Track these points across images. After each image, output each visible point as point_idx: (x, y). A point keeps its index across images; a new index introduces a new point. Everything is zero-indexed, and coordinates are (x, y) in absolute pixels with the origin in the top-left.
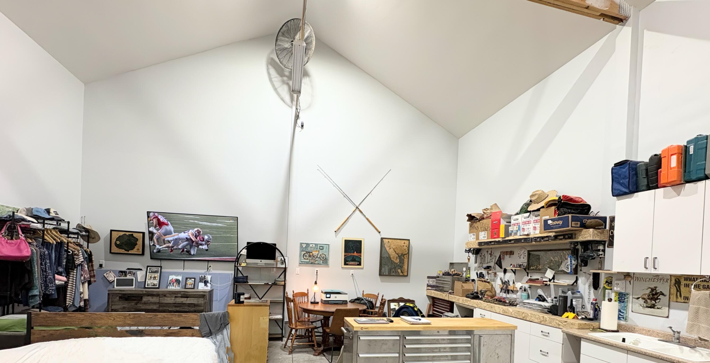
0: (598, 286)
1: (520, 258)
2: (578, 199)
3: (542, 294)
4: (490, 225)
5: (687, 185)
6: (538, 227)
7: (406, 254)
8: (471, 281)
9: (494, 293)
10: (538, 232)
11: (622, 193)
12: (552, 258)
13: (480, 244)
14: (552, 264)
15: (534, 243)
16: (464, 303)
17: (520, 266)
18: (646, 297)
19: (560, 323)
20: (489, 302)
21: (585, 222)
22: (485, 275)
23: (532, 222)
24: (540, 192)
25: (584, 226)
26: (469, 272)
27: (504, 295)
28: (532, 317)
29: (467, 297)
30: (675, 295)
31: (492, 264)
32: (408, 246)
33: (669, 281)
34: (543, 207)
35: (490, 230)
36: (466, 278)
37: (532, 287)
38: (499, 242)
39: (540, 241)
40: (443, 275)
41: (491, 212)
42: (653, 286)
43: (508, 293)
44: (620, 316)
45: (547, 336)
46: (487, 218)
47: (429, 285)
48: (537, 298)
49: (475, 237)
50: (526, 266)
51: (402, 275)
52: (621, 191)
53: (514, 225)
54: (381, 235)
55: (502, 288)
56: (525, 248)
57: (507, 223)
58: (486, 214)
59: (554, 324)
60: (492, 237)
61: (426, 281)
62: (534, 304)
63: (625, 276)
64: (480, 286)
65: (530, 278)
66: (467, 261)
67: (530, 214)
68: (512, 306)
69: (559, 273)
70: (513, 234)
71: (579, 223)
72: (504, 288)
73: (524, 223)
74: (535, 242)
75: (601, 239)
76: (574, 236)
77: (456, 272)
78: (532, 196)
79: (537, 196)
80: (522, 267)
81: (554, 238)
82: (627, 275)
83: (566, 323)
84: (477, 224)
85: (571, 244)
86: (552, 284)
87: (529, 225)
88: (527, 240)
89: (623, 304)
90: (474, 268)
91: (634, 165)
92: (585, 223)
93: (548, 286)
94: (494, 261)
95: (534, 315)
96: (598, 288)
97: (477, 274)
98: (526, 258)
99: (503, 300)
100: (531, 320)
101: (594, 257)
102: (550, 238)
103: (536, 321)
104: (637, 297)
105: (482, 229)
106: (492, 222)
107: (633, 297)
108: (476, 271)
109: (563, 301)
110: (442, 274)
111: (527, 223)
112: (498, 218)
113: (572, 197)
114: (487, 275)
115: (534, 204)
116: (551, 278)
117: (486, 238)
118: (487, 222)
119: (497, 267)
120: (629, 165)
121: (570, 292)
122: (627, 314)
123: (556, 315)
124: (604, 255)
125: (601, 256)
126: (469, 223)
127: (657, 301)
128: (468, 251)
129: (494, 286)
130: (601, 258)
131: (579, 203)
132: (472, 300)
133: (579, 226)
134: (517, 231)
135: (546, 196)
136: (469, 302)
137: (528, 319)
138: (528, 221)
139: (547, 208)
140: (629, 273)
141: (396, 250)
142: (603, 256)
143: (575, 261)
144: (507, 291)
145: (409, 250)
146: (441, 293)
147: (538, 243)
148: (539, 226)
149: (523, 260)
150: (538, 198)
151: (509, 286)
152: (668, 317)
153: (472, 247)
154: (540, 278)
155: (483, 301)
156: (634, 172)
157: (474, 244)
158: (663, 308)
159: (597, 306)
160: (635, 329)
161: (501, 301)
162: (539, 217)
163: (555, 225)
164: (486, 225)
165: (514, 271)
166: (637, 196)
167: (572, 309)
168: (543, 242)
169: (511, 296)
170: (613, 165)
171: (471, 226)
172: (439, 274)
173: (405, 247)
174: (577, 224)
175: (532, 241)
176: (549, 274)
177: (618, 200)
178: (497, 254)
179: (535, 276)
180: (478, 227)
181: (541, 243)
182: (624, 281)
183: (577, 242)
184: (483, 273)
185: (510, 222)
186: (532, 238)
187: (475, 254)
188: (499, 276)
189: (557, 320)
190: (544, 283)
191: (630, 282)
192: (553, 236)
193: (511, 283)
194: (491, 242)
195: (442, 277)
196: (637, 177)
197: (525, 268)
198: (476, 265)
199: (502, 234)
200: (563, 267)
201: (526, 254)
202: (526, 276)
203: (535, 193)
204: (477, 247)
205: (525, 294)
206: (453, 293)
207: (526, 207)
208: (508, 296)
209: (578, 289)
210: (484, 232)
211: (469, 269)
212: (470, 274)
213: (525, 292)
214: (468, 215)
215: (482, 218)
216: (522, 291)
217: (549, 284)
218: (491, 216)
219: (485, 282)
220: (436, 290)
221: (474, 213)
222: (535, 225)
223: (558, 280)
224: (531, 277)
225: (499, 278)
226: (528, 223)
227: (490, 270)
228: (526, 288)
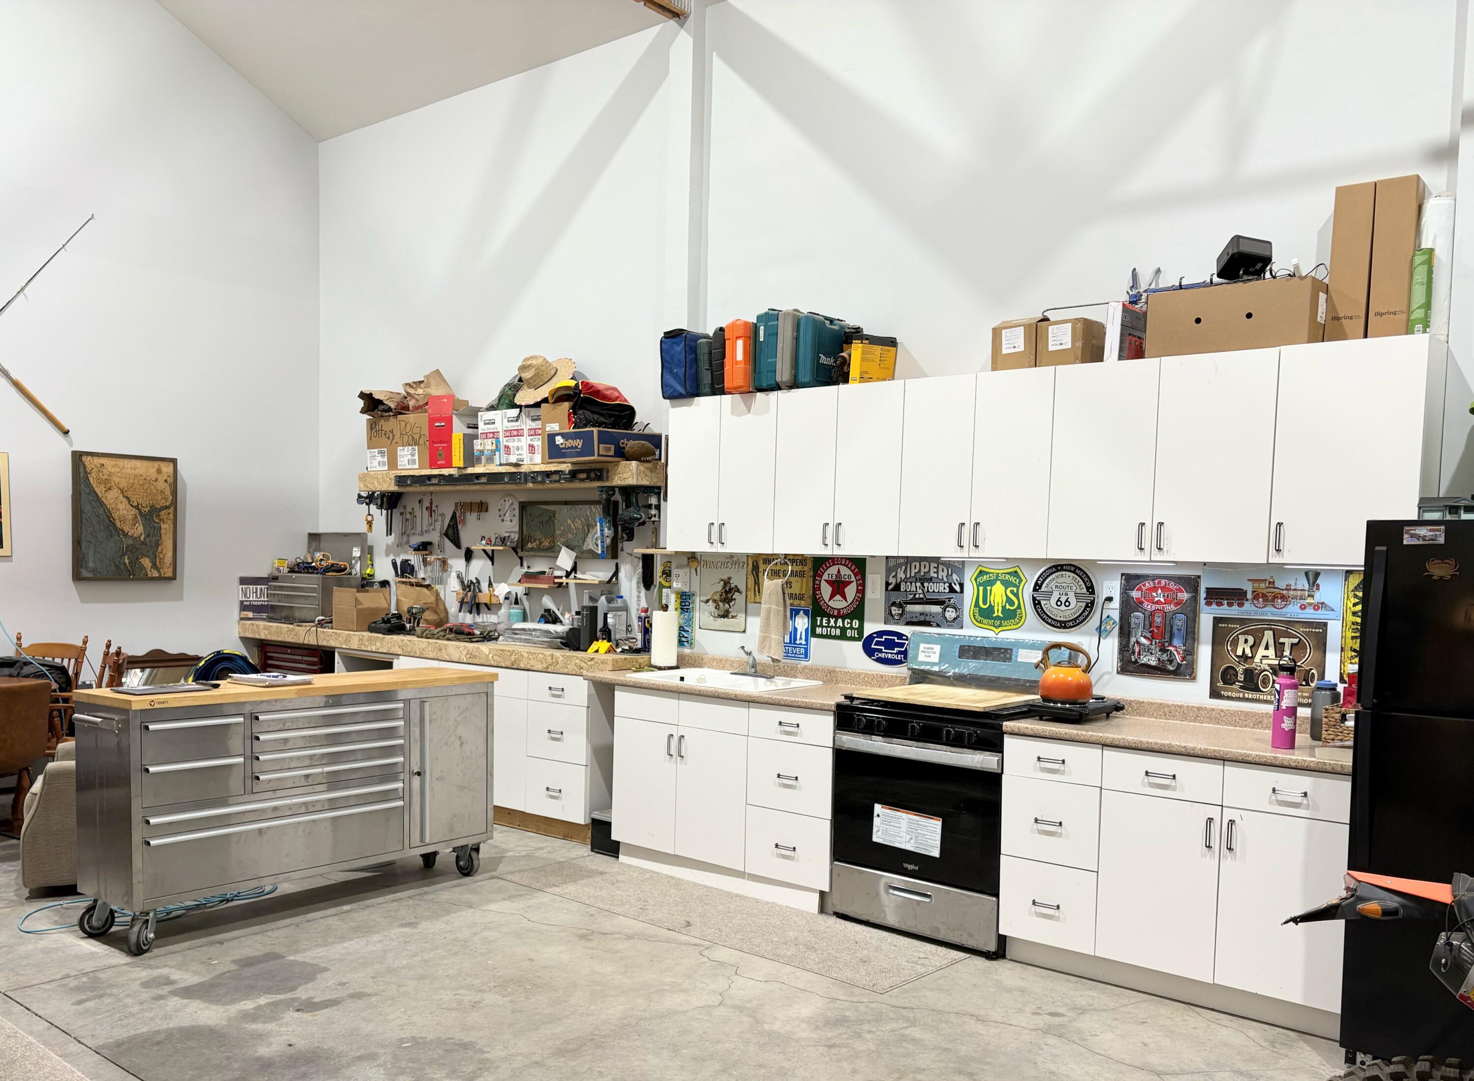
0: (652, 582)
1: (503, 520)
2: (611, 391)
3: (552, 606)
4: (426, 431)
5: (758, 394)
6: (538, 446)
7: (167, 507)
8: (376, 586)
9: (442, 615)
10: (538, 458)
11: (676, 394)
12: (569, 522)
13: (401, 480)
14: (570, 536)
15: (531, 485)
16: (363, 648)
17: (503, 541)
18: (717, 597)
19: (583, 664)
20: (432, 636)
21: (624, 445)
22: (416, 568)
23: (526, 432)
24: (540, 361)
25: (622, 454)
26: (371, 560)
27: (468, 619)
28: (530, 659)
29: (371, 629)
30: (753, 590)
31: (434, 537)
32: (170, 480)
33: (745, 566)
34: (545, 400)
35: (427, 443)
36: (363, 579)
37: (532, 592)
38: (450, 479)
39: (543, 482)
40: (292, 571)
41: (426, 395)
42: (725, 577)
43: (478, 614)
44: (683, 639)
45: (559, 696)
46: (416, 408)
47: (246, 606)
48: (542, 616)
49: (386, 459)
50: (518, 541)
51: (157, 575)
52: (675, 390)
53: (486, 435)
54: (71, 445)
55: (463, 599)
56: (512, 495)
57: (468, 427)
58: (413, 398)
59: (571, 667)
60: (433, 464)
61: (237, 594)
62: (535, 630)
63: (689, 558)
64: (405, 597)
65: (526, 570)
66: (364, 528)
67: (521, 411)
68: (488, 641)
69: (584, 556)
70: (483, 458)
71: (613, 447)
72: (468, 599)
73: (508, 434)
74: (533, 483)
75: (652, 484)
76: (605, 475)
77: (331, 561)
78: (522, 368)
79: (533, 369)
80: (508, 544)
81: (568, 476)
82: (692, 557)
83: (592, 663)
84: (390, 424)
85: (602, 491)
86: (571, 581)
87: (519, 441)
88: (516, 477)
89: (687, 614)
90: (384, 548)
91: (691, 340)
92: (624, 448)
93: (564, 587)
94: (438, 525)
95: (535, 653)
96: (652, 586)
97: (394, 564)
98: (516, 520)
99: (466, 630)
100: (528, 667)
101: (641, 521)
102: (562, 476)
103: (539, 666)
104: (705, 599)
105: (405, 437)
106: (432, 421)
107: (702, 599)
108: (392, 557)
109: (589, 618)
110: (286, 570)
111: (515, 433)
112: (445, 413)
113: (600, 388)
114: (422, 567)
115: (529, 387)
116: (569, 570)
117: (417, 466)
118: (417, 421)
119: (448, 544)
120: (685, 341)
121: (603, 598)
122: (693, 634)
123: (578, 649)
124: (659, 517)
125: (653, 519)
126: (366, 417)
127: (731, 604)
128: (367, 501)
129: (442, 596)
130: (653, 522)
131: (613, 401)
132: (388, 637)
133: (612, 453)
134: (493, 452)
135: (553, 372)
136: (378, 644)
137: (522, 666)
138: (518, 430)
139: (554, 403)
140: (694, 553)
141: (129, 494)
142: (657, 519)
143: (609, 529)
144: (476, 607)
145: (174, 492)
146: (291, 626)
147: (540, 486)
148: (540, 443)
149: (510, 527)
150: (535, 375)
151: (479, 594)
152: (744, 631)
153: (378, 489)
154: (547, 570)
155: (418, 637)
156: (693, 356)
157: (384, 480)
158: (739, 615)
159: (648, 621)
160: (702, 659)
161: (462, 633)
162: (540, 422)
163: (569, 448)
164: (416, 430)
165: (490, 554)
166: (698, 405)
167: (607, 634)
168: (548, 485)
169: (485, 620)
170: (663, 335)
171: (372, 426)
172: (278, 569)
173: (161, 485)
174: (609, 449)
175: (526, 481)
176: (565, 559)
177: (673, 407)
178: (447, 510)
179: (539, 566)
180: (392, 432)
181: (545, 486)
182: (688, 570)
183: (612, 488)
184: (412, 563)
185: (476, 427)
186: (525, 474)
187: (387, 509)
188: (453, 570)
189: (577, 658)
190: (556, 580)
191: (696, 570)
192: (567, 472)
193: (484, 586)
194: (430, 477)
195: (285, 579)
196: (698, 366)
197: (514, 545)
198: (391, 539)
199: (458, 459)
200: (589, 544)
201: (517, 512)
202: (519, 566)
203: (529, 362)
204: (393, 488)
205: (516, 611)
206: (331, 622)
207: (510, 393)
208: (479, 619)
209: (619, 591)
210: (410, 448)
211: (370, 550)
212: (372, 565)
213: (517, 606)
214: (362, 395)
215: (402, 409)
216: (511, 604)
217: (567, 583)
218: (427, 404)
219: (419, 585)
220: (270, 619)
221: (381, 392)
222: (531, 440)
223: (584, 573)
224: (529, 567)
225: (454, 575)
226: (518, 435)
227: (431, 553)
228: (519, 597)
